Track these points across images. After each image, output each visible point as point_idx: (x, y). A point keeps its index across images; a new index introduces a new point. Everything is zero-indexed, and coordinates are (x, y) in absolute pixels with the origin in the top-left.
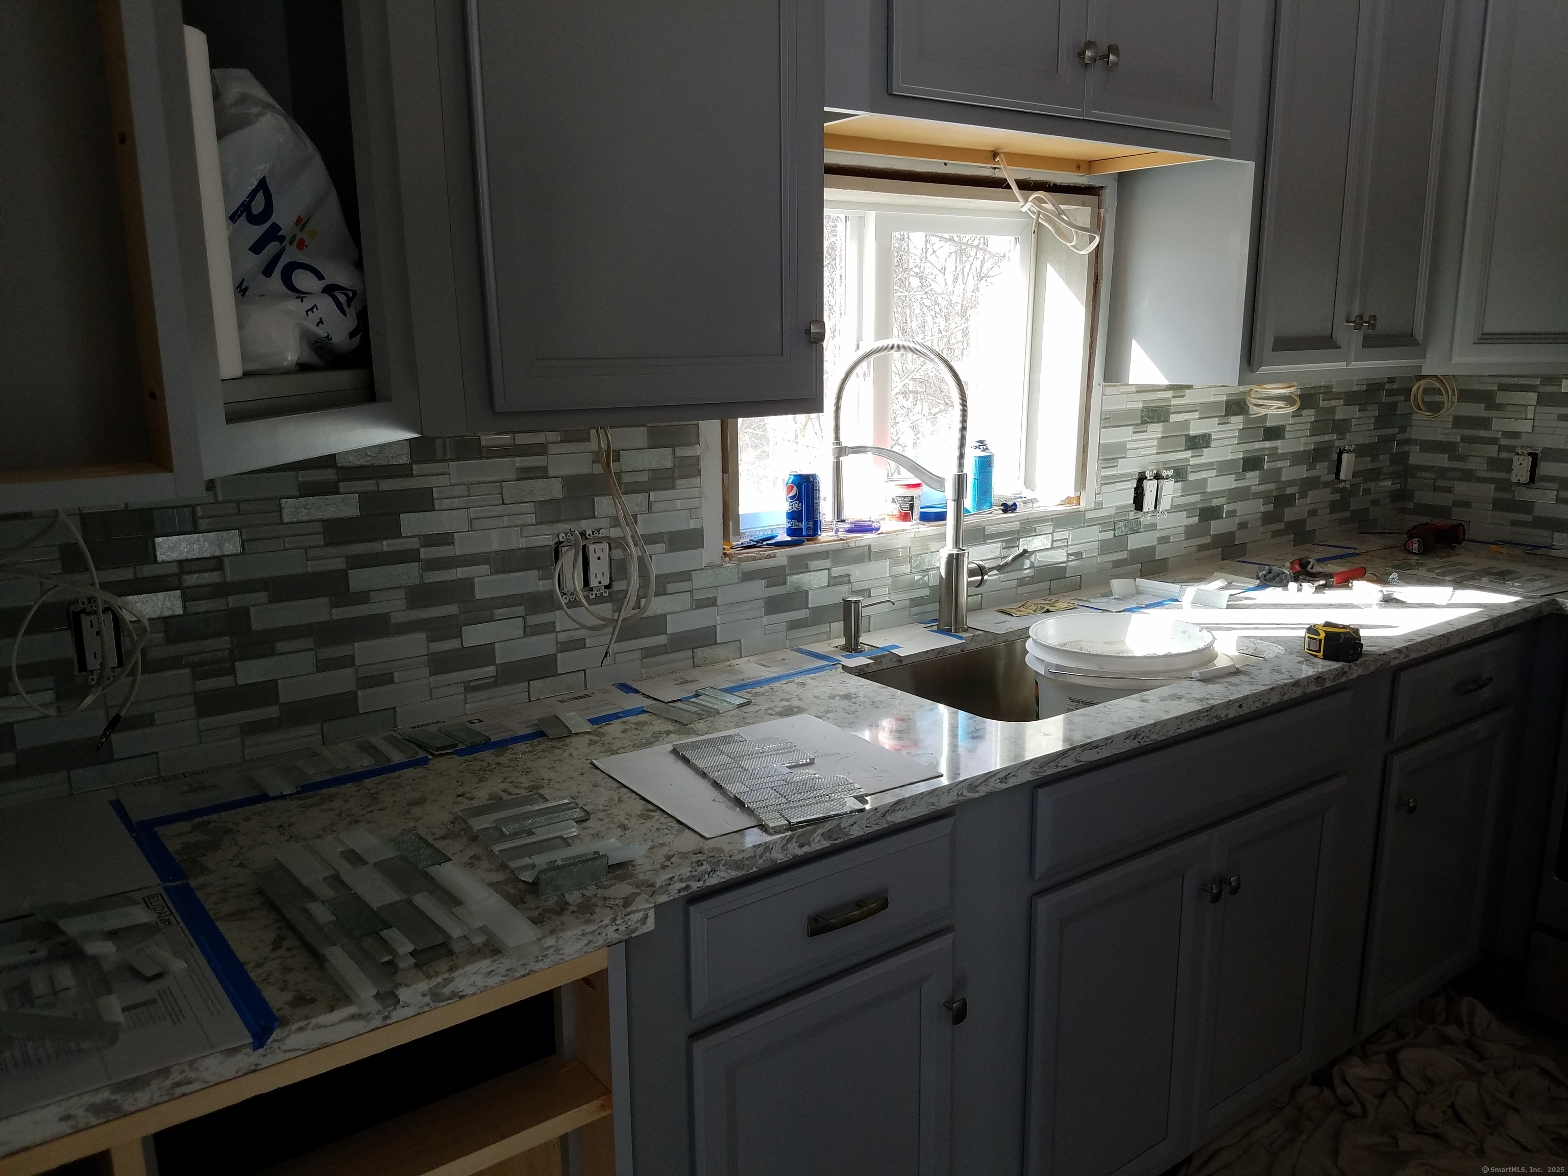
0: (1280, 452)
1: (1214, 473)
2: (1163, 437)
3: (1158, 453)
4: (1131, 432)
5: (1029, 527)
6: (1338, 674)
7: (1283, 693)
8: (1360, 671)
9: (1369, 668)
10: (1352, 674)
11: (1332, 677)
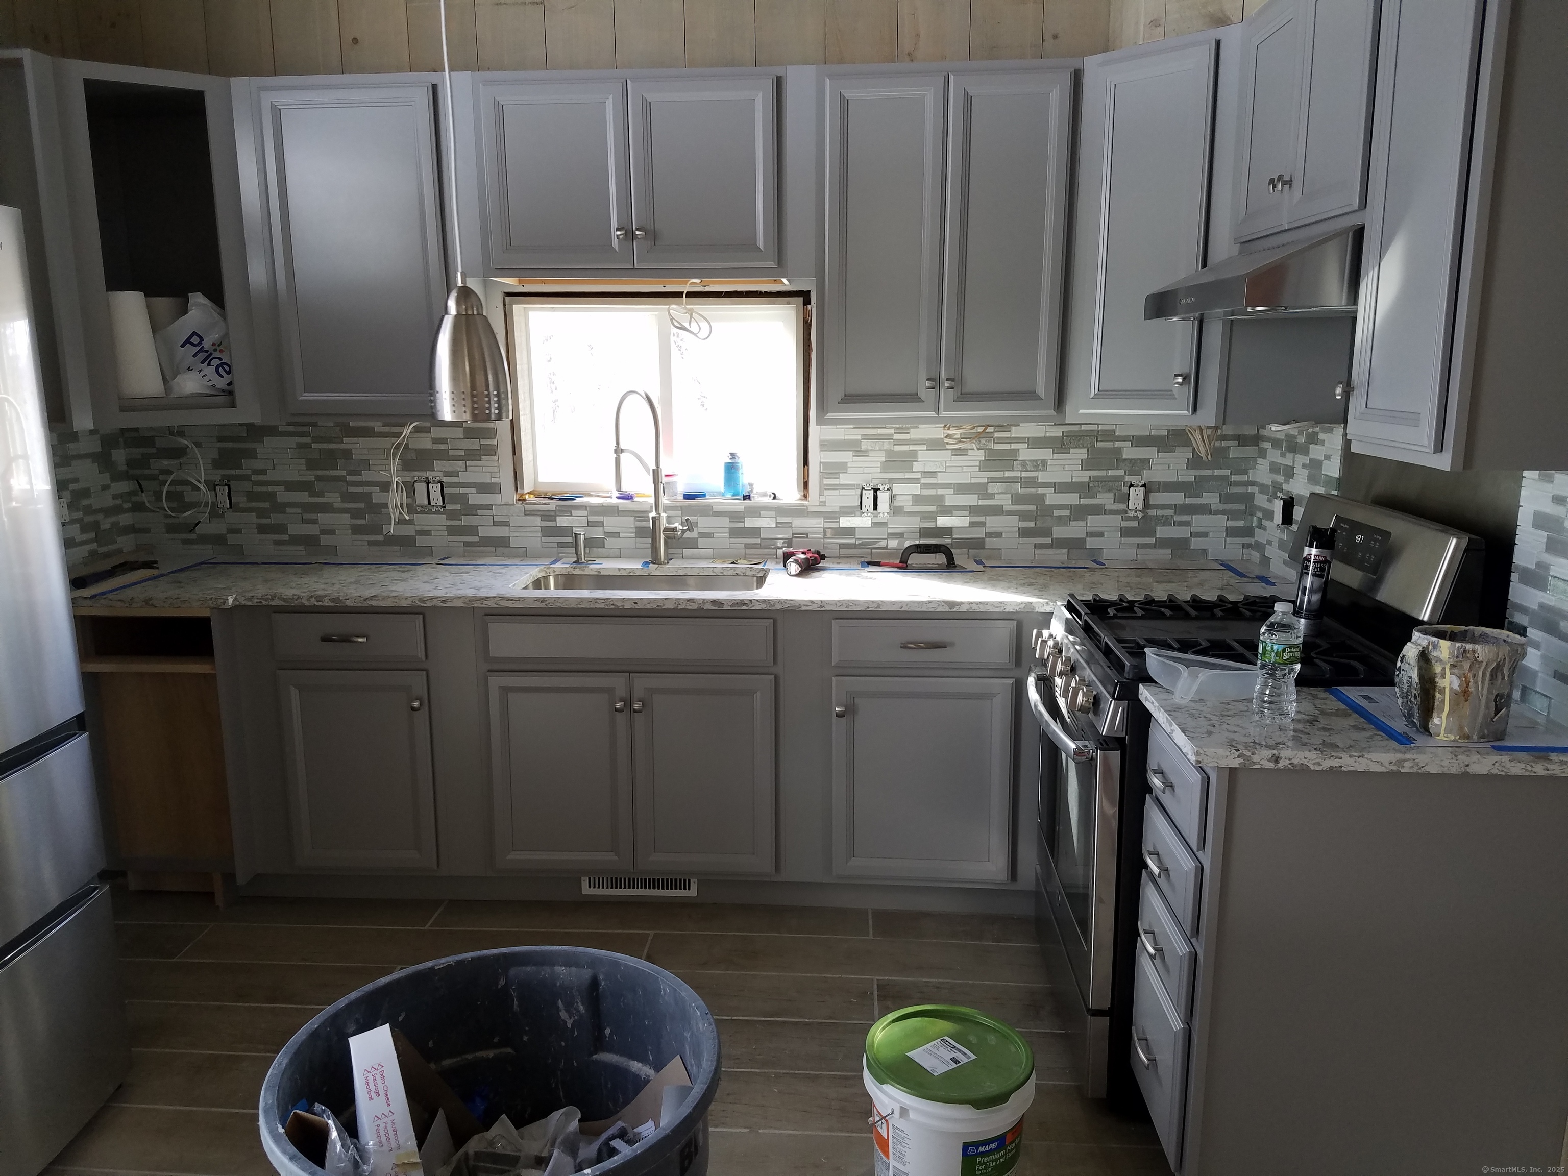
0: (1040, 481)
1: (952, 491)
2: (886, 461)
3: (881, 472)
4: (851, 456)
5: (755, 512)
6: (737, 603)
7: (677, 604)
8: (763, 606)
9: (773, 606)
10: (754, 606)
11: (731, 604)
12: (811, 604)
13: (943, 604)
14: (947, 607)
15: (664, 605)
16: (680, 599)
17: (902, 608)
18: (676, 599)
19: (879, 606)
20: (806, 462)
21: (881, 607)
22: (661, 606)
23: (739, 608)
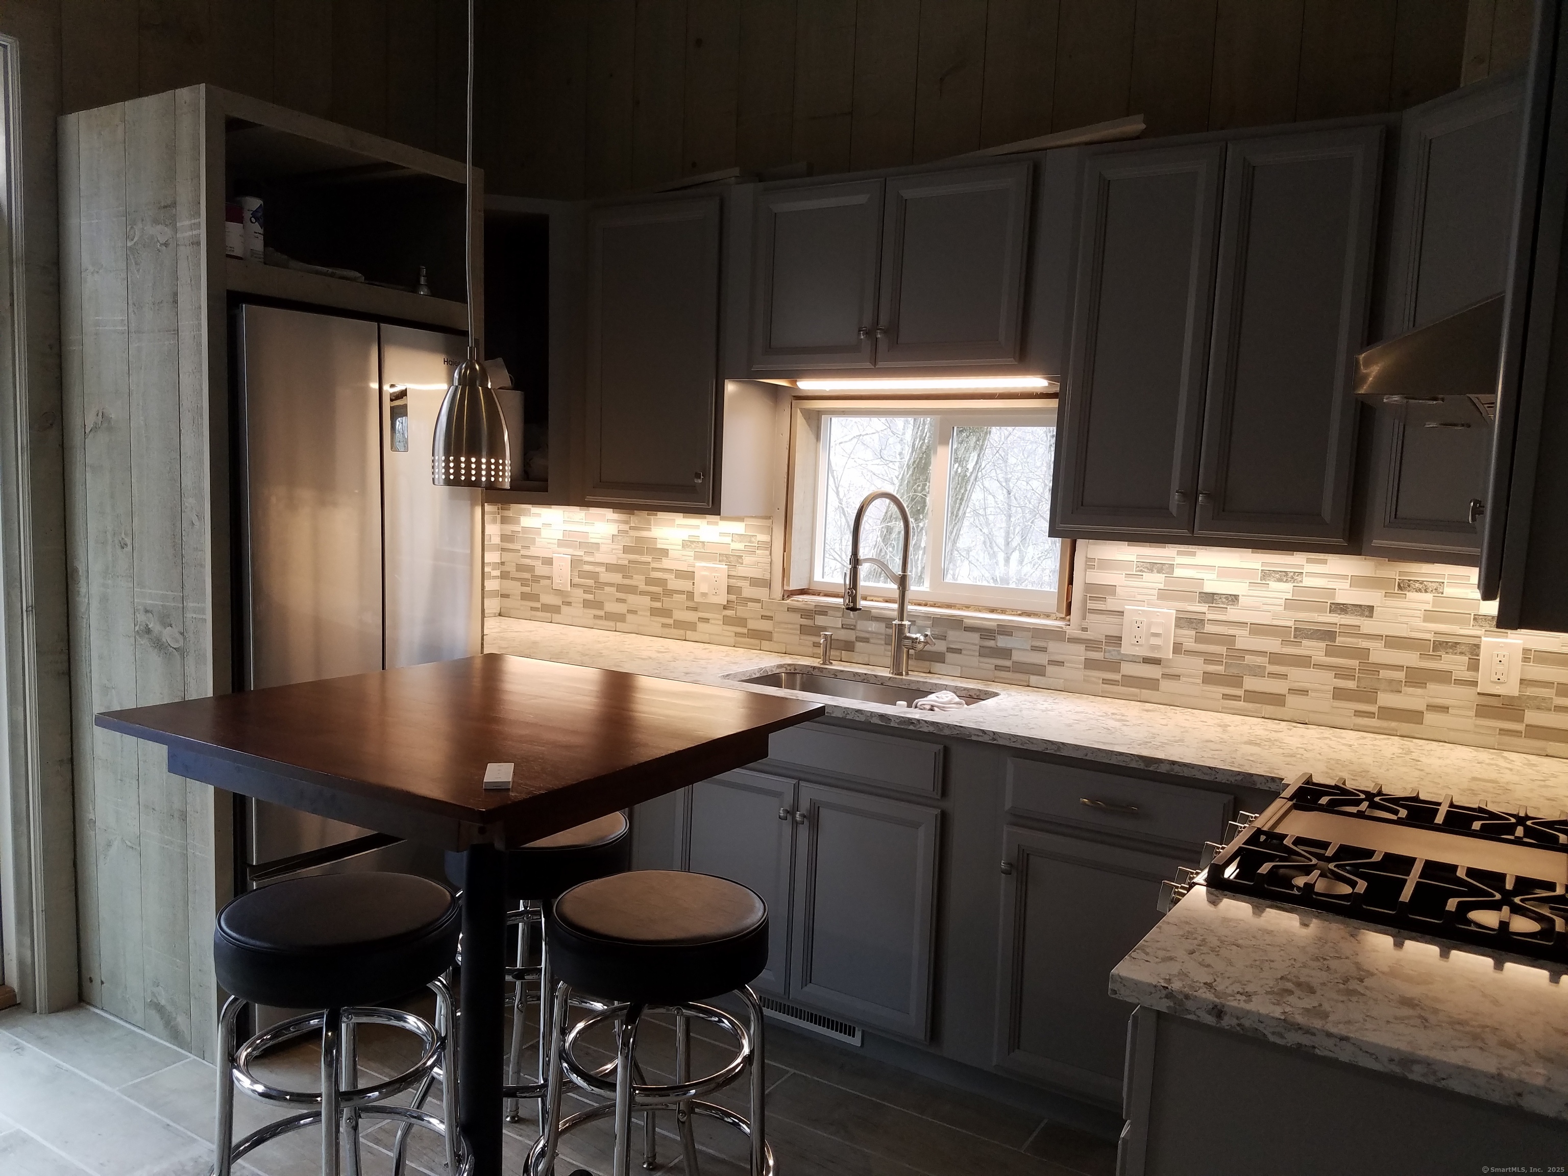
0: (1364, 631)
1: (1246, 632)
2: (1164, 589)
3: (1158, 600)
4: (1122, 579)
5: (1008, 631)
6: (904, 722)
7: (846, 713)
8: (931, 729)
9: (941, 730)
10: (921, 727)
11: (897, 721)
12: (981, 734)
13: (1138, 759)
14: (1142, 764)
15: (833, 712)
16: (849, 708)
17: (1086, 756)
18: (845, 708)
19: (1059, 749)
20: (1071, 582)
21: (1062, 751)
22: (830, 713)
23: (906, 727)
